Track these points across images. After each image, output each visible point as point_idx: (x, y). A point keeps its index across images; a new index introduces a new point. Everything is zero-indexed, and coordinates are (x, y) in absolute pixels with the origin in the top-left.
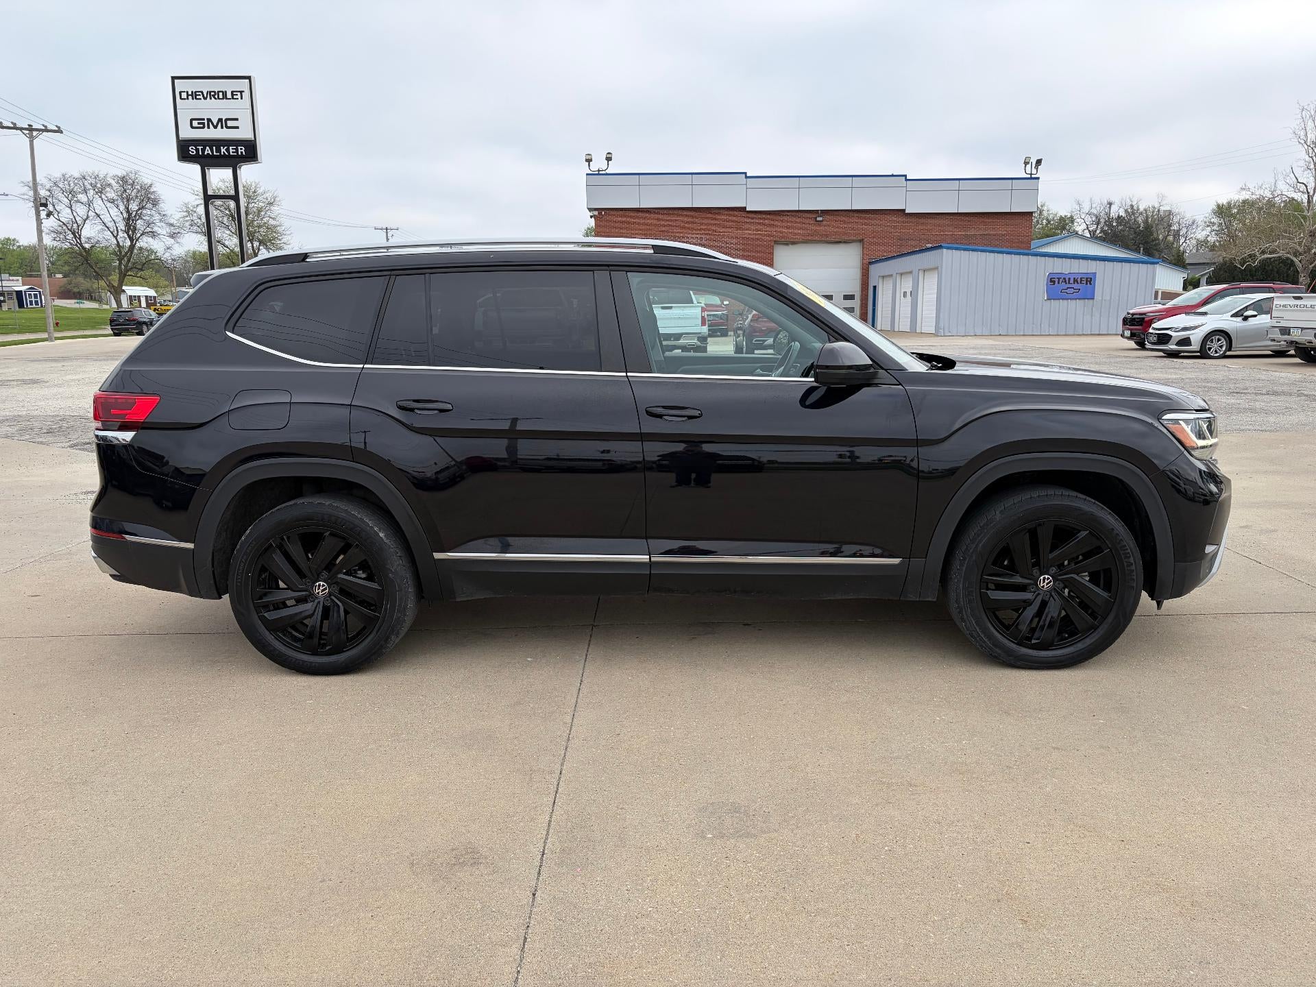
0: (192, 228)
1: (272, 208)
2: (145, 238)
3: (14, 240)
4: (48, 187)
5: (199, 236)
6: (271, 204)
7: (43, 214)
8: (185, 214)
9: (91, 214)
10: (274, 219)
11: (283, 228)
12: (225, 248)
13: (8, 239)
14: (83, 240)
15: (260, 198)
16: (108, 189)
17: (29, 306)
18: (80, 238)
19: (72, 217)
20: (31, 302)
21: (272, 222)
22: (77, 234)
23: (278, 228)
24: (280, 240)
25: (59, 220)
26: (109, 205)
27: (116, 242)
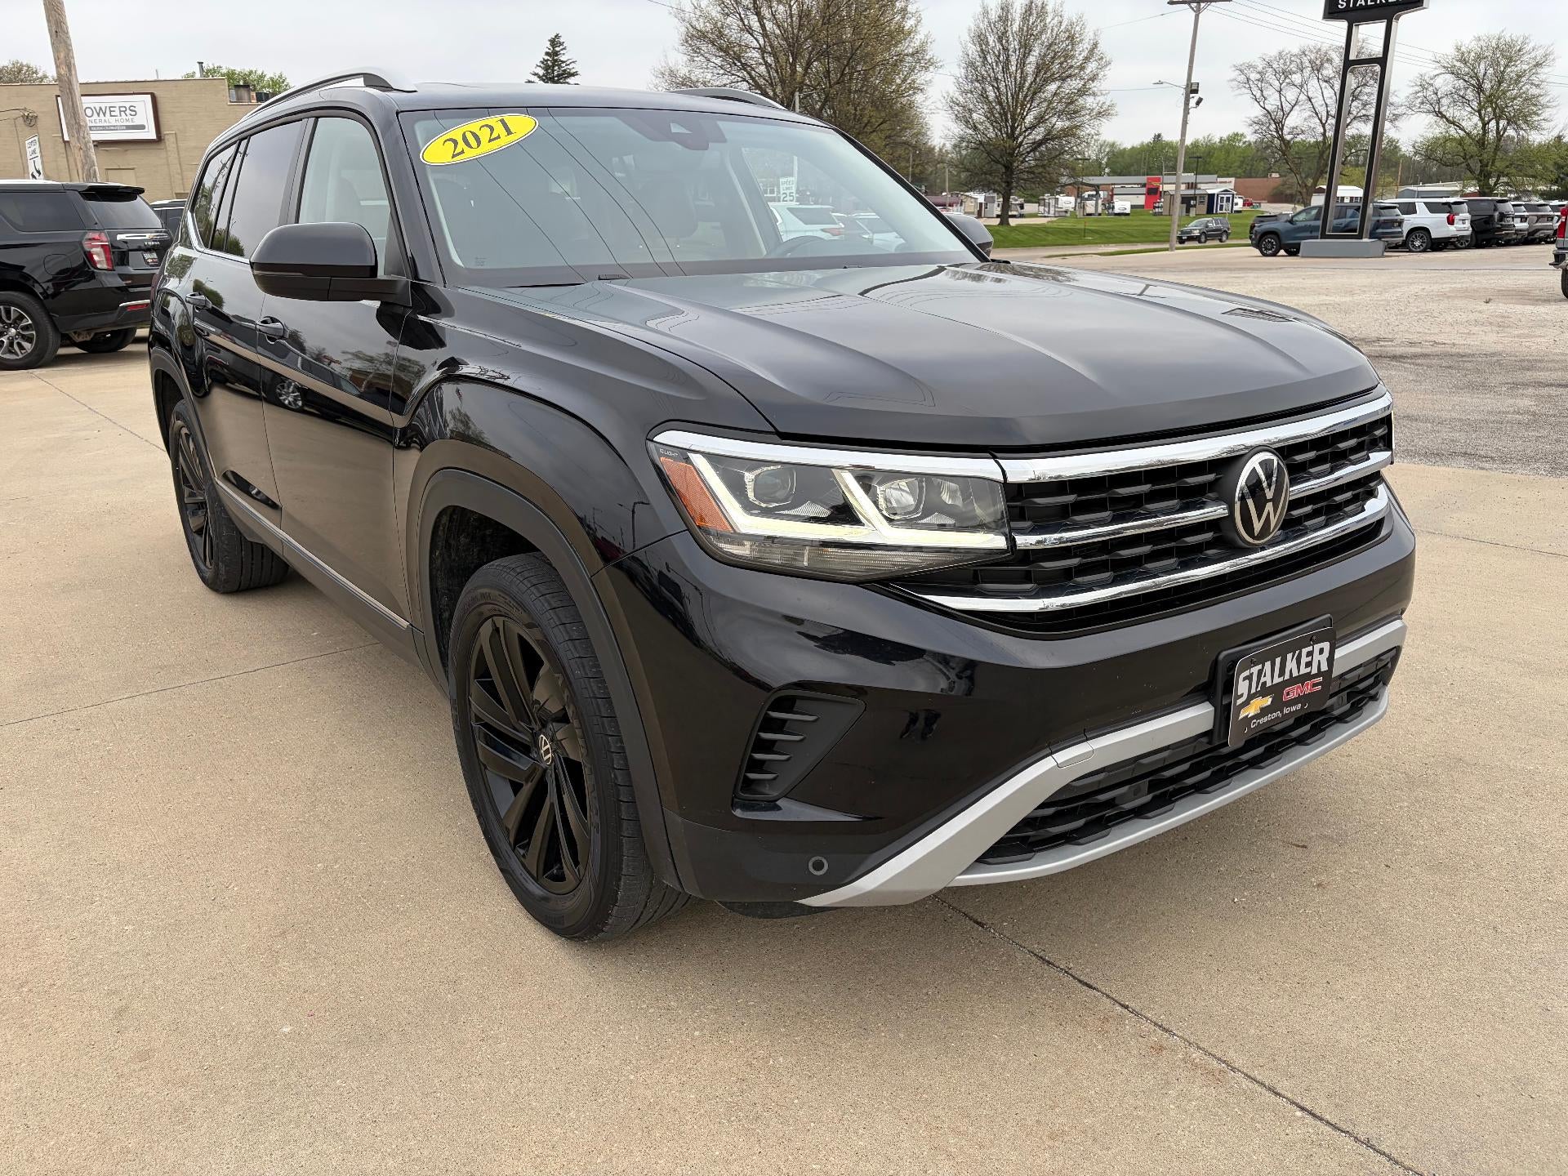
0: (1422, 106)
1: (1539, 70)
2: (1356, 124)
3: (1242, 135)
4: (1260, 69)
5: (1431, 116)
6: (1538, 65)
7: (1193, 102)
8: (1418, 88)
9: (1303, 97)
10: (1537, 86)
11: (1548, 99)
12: (1460, 131)
13: (1237, 134)
14: (1286, 130)
15: (1525, 58)
16: (1326, 65)
17: (1219, 211)
18: (1282, 129)
19: (1279, 104)
20: (1222, 207)
21: (1534, 91)
22: (1280, 126)
23: (1540, 98)
24: (1538, 115)
25: (1264, 108)
26: (1324, 85)
27: (1322, 131)
